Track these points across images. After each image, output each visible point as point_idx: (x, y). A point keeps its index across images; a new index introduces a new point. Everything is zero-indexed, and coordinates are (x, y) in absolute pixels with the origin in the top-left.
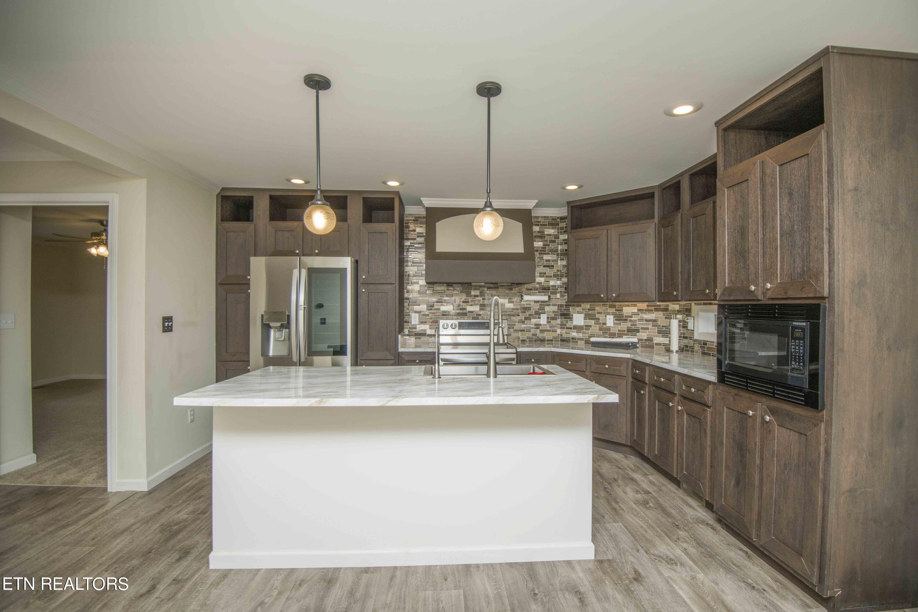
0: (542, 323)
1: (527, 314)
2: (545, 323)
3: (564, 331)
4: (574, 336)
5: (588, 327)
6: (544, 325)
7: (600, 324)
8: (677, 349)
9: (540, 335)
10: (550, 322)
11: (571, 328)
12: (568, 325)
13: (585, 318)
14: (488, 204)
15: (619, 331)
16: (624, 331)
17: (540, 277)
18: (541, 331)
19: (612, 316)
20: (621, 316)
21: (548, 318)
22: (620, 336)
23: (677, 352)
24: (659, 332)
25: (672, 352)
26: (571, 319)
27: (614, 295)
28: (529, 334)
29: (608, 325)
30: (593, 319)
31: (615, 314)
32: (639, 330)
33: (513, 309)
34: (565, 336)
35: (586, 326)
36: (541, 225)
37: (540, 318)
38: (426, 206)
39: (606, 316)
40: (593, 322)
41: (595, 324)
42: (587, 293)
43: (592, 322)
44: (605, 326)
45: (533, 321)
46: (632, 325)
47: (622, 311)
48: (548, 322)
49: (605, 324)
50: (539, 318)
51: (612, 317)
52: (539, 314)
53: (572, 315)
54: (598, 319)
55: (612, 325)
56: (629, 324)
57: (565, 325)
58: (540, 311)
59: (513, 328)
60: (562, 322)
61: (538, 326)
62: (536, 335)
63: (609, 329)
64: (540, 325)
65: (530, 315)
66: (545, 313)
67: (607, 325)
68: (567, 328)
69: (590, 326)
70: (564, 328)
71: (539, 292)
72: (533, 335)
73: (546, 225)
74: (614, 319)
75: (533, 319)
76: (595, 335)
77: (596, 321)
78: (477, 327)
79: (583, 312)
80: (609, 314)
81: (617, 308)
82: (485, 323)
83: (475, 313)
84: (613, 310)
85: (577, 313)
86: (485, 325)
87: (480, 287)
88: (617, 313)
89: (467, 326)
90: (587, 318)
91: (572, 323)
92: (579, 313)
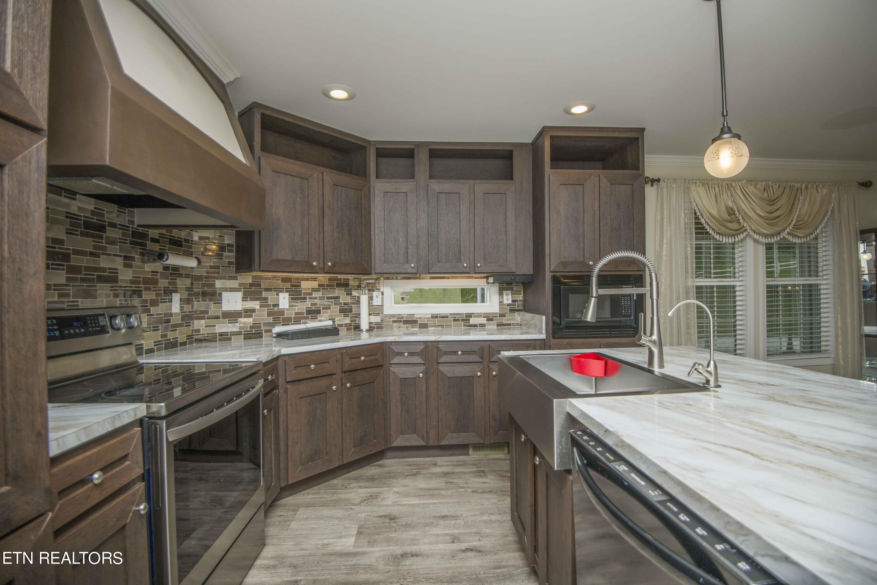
0: (173, 310)
1: (153, 294)
2: (178, 310)
3: (205, 323)
4: (223, 329)
5: (249, 312)
6: (175, 314)
7: (270, 305)
8: (368, 328)
9: (171, 336)
10: (184, 308)
11: (218, 318)
12: (213, 312)
13: (244, 299)
14: (726, 129)
15: (296, 314)
16: (303, 313)
18: (172, 326)
19: (287, 294)
20: (298, 293)
21: (181, 300)
22: (297, 321)
23: (367, 331)
24: (341, 311)
25: (362, 330)
26: (219, 302)
27: (330, 264)
28: (157, 336)
29: (281, 307)
30: (257, 299)
31: (290, 291)
32: (320, 310)
33: (131, 282)
34: (205, 331)
35: (246, 311)
39: (278, 295)
40: (257, 303)
41: (261, 306)
42: (289, 258)
43: (255, 305)
44: (276, 309)
45: (162, 307)
46: (312, 304)
47: (300, 286)
48: (181, 309)
49: (277, 305)
50: (170, 301)
51: (286, 295)
52: (171, 293)
53: (220, 295)
54: (266, 299)
55: (286, 306)
56: (308, 304)
57: (207, 312)
58: (171, 288)
60: (201, 307)
61: (169, 317)
62: (166, 336)
63: (282, 312)
64: (172, 315)
65: (156, 295)
67: (280, 308)
68: (210, 318)
69: (253, 311)
70: (203, 318)
72: (162, 336)
74: (289, 297)
75: (161, 302)
76: (261, 323)
77: (262, 303)
78: (83, 330)
79: (241, 289)
80: (282, 292)
81: (294, 282)
82: (97, 319)
83: (54, 290)
84: (288, 285)
85: (230, 291)
86: (98, 322)
87: (67, 217)
88: (293, 289)
89: (55, 330)
90: (248, 298)
91: (221, 307)
92: (232, 291)
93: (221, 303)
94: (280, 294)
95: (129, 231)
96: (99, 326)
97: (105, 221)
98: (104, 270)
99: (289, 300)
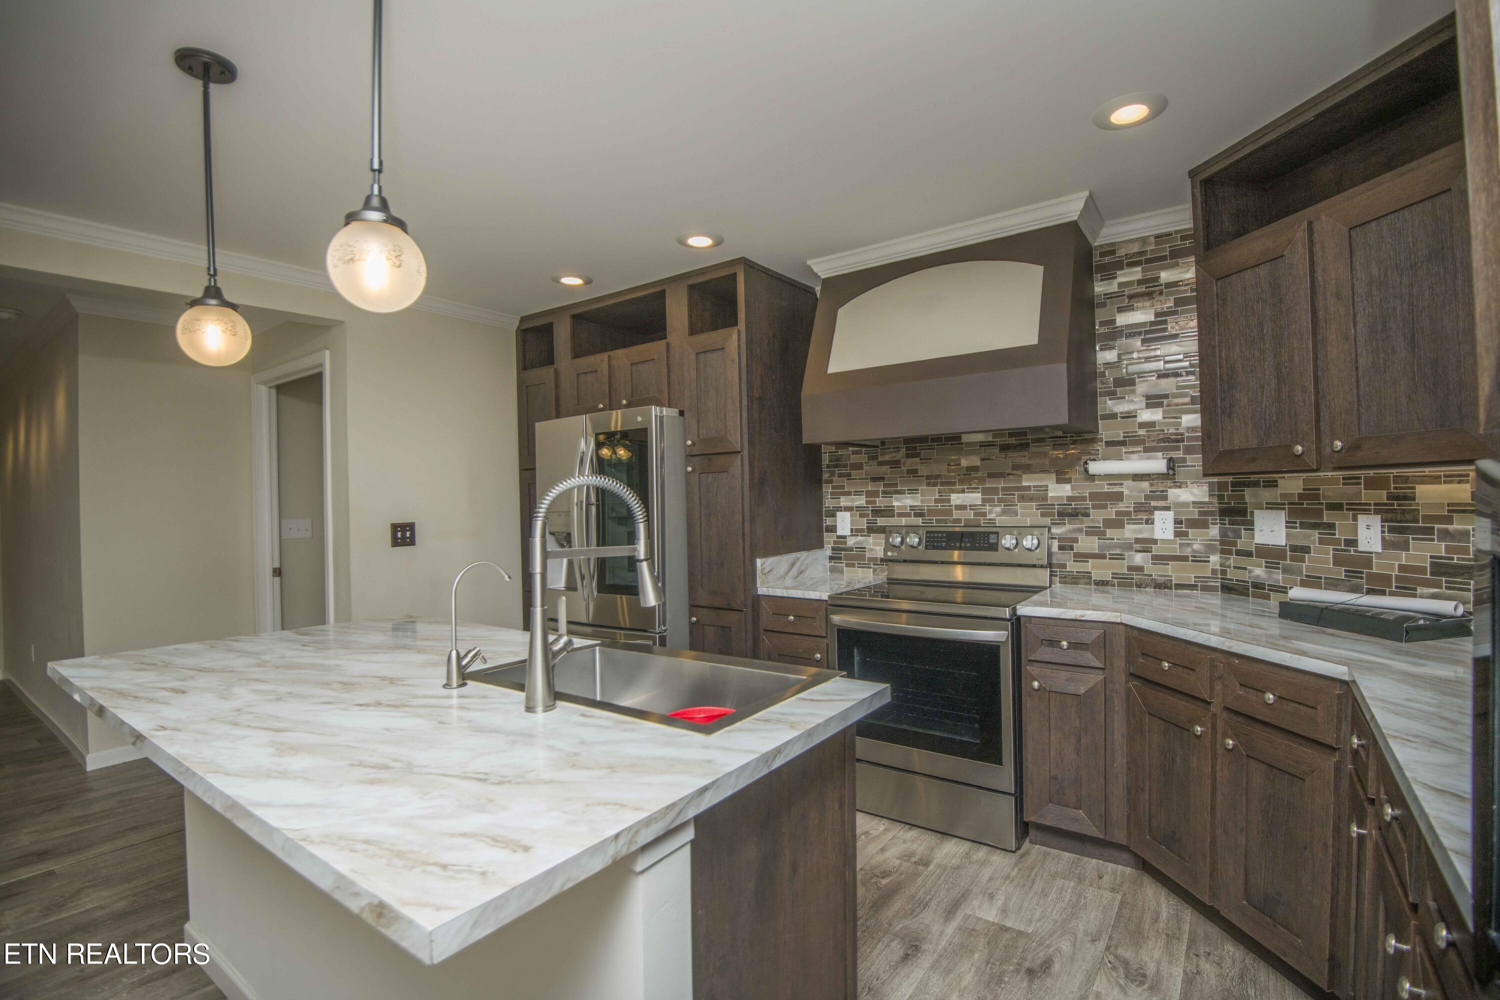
0: (1158, 535)
1: (1111, 512)
2: (1170, 535)
3: (1232, 560)
4: (1258, 577)
5: (1299, 551)
6: (1164, 541)
7: (1337, 542)
9: (1156, 571)
10: (1186, 534)
11: (1249, 554)
12: (1241, 544)
13: (1290, 525)
14: (376, 201)
15: (1402, 568)
16: (1422, 570)
17: (1148, 406)
18: (1155, 558)
19: (1378, 518)
20: (1408, 516)
21: (1178, 522)
22: (1406, 588)
26: (1250, 525)
27: (1338, 444)
28: (1122, 567)
29: (1362, 547)
30: (1313, 527)
31: (1387, 511)
33: (1070, 499)
34: (1232, 574)
35: (1294, 549)
36: (1148, 261)
37: (1153, 523)
38: (823, 277)
39: (1355, 519)
40: (1315, 534)
41: (1321, 542)
42: (1253, 443)
43: (1310, 538)
44: (1352, 551)
45: (1130, 531)
47: (1413, 498)
48: (1177, 534)
49: (1353, 543)
50: (1149, 522)
51: (1376, 521)
52: (1151, 511)
53: (1252, 513)
54: (1331, 526)
55: (1376, 546)
57: (1235, 544)
58: (1153, 503)
59: (1072, 548)
60: (1223, 533)
61: (1145, 545)
62: (1140, 569)
63: (1366, 559)
64: (1155, 542)
65: (1118, 513)
66: (1167, 509)
67: (1360, 548)
68: (1239, 553)
69: (1306, 550)
70: (1229, 552)
71: (1146, 450)
72: (1130, 568)
73: (1163, 258)
74: (1383, 526)
75: (1128, 524)
76: (1320, 578)
77: (1324, 534)
78: (969, 545)
79: (1284, 504)
80: (1366, 511)
81: (1395, 488)
82: (989, 535)
83: (970, 509)
84: (1382, 495)
85: (1267, 508)
86: (988, 540)
87: (980, 446)
88: (1392, 505)
89: (944, 542)
90: (1296, 523)
91: (1253, 538)
92: (1271, 508)
93: (1253, 530)
94: (1359, 516)
95: (1067, 440)
96: (988, 543)
97: (1029, 439)
98: (1028, 488)
99: (1383, 532)
